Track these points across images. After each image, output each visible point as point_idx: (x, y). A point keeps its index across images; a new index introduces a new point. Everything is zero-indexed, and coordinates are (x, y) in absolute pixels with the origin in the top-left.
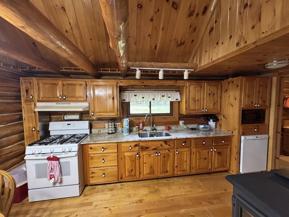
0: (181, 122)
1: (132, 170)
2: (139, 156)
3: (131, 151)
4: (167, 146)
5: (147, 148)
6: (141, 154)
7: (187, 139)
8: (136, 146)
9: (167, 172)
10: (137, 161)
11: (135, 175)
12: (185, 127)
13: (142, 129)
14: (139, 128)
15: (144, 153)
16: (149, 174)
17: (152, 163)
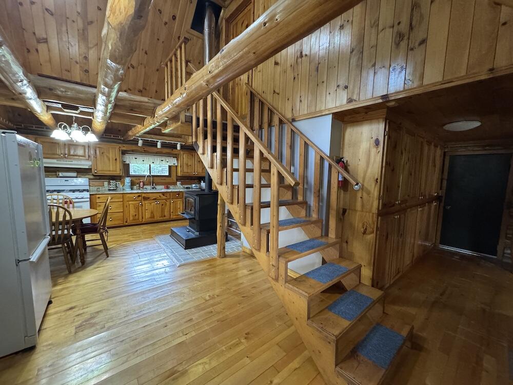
0: (178, 183)
1: (136, 215)
2: (142, 205)
3: (135, 200)
4: (164, 197)
5: (149, 198)
6: (143, 202)
7: (180, 192)
8: (139, 196)
9: (165, 216)
10: (140, 208)
11: (138, 219)
12: (181, 187)
13: (143, 187)
14: (140, 186)
15: (146, 202)
16: (150, 218)
17: (153, 209)
